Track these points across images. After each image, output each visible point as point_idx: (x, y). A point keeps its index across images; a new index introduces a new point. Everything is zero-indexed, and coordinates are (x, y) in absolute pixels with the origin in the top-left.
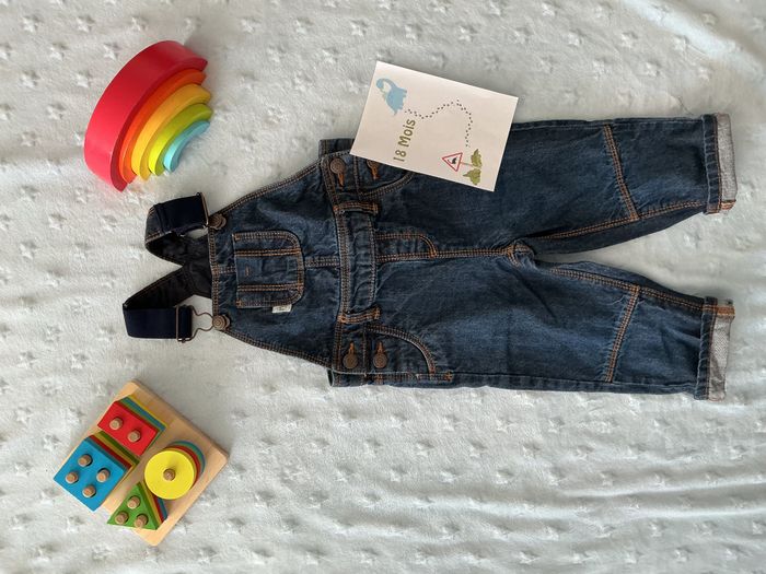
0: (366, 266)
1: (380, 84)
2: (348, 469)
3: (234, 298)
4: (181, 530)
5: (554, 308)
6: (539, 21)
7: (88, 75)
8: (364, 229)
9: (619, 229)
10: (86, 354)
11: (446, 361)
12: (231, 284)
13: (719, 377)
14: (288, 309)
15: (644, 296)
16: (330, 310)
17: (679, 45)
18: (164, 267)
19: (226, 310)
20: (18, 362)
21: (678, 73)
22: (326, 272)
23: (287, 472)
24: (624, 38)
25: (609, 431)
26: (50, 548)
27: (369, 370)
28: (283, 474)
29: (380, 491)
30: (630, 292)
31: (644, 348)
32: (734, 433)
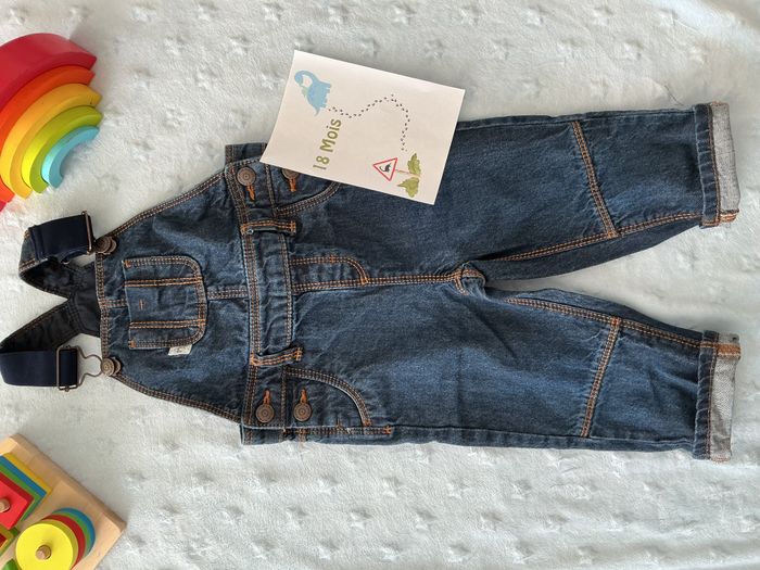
0: (281, 298)
1: (299, 77)
2: (268, 545)
3: (126, 337)
5: (514, 345)
8: (276, 252)
9: (594, 248)
11: (384, 411)
12: (122, 319)
13: (723, 432)
14: (186, 350)
15: (625, 331)
16: (238, 351)
17: (665, 20)
18: (45, 301)
19: (116, 352)
21: (664, 55)
22: (232, 305)
23: (194, 546)
24: (596, 14)
25: (587, 497)
27: (288, 422)
28: (190, 549)
30: (608, 326)
31: (628, 395)
32: (744, 499)
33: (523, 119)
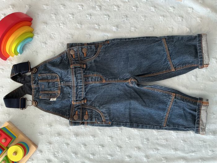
0: (81, 86)
2: (76, 153)
3: (39, 95)
5: (145, 100)
6: (141, 3)
8: (80, 73)
9: (168, 74)
11: (109, 118)
12: (38, 91)
13: (204, 126)
14: (55, 99)
15: (177, 97)
16: (69, 100)
17: (190, 10)
18: (17, 85)
19: (36, 99)
21: (189, 20)
22: (68, 87)
23: (56, 153)
24: (170, 8)
25: (165, 143)
27: (82, 120)
28: (55, 154)
29: (86, 161)
30: (172, 96)
31: (177, 115)
33: (149, 37)
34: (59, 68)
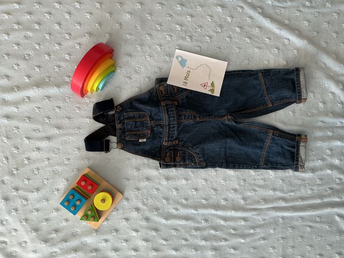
0: (173, 124)
1: (177, 58)
2: (167, 199)
3: (125, 136)
4: (106, 223)
5: (242, 138)
6: (235, 34)
7: (70, 55)
8: (172, 111)
10: (70, 158)
11: (203, 159)
12: (123, 131)
13: (303, 163)
14: (145, 140)
15: (274, 134)
16: (160, 140)
17: (286, 42)
19: (122, 141)
20: (44, 161)
21: (286, 52)
22: (159, 126)
23: (145, 200)
24: (266, 39)
25: (263, 184)
26: (56, 231)
27: (175, 162)
28: (143, 201)
29: (179, 207)
30: (269, 133)
31: (275, 153)
32: (309, 184)
33: (245, 71)
34: (148, 105)
